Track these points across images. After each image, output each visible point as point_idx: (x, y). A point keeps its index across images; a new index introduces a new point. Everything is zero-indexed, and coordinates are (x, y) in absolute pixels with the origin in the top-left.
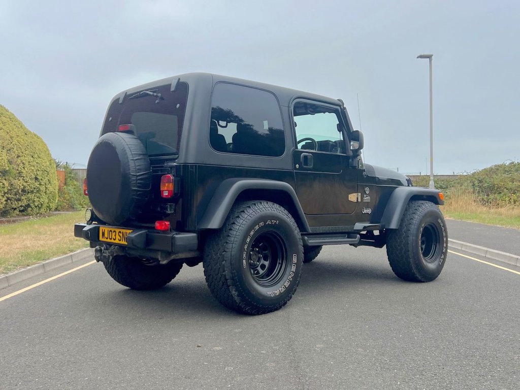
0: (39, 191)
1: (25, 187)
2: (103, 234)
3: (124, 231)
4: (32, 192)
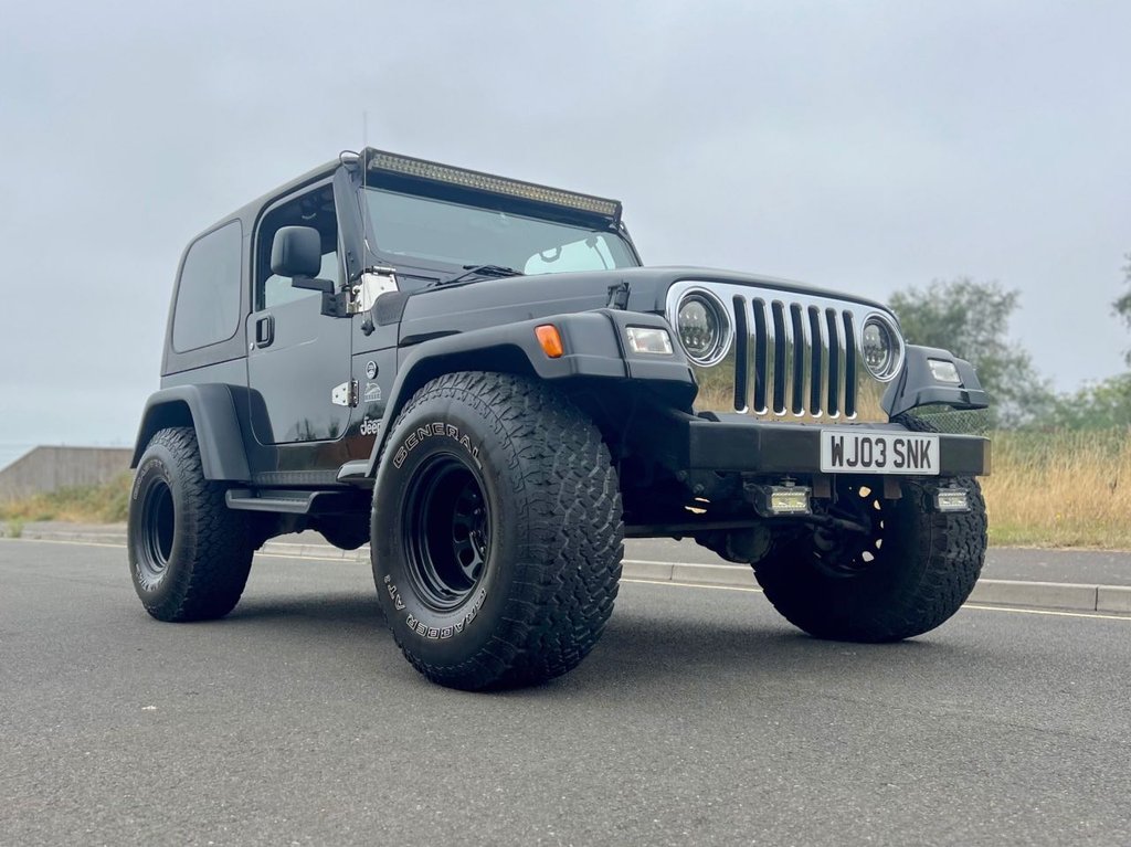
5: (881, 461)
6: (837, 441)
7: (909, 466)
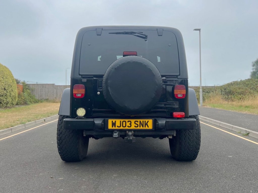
2: (114, 124)
3: (142, 120)
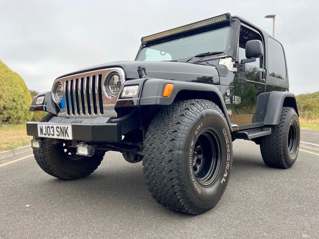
0: (16, 108)
1: (5, 105)
4: (11, 109)
5: (53, 134)
6: (41, 128)
7: (61, 136)
